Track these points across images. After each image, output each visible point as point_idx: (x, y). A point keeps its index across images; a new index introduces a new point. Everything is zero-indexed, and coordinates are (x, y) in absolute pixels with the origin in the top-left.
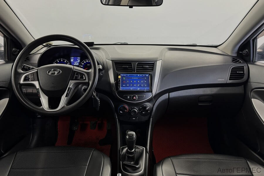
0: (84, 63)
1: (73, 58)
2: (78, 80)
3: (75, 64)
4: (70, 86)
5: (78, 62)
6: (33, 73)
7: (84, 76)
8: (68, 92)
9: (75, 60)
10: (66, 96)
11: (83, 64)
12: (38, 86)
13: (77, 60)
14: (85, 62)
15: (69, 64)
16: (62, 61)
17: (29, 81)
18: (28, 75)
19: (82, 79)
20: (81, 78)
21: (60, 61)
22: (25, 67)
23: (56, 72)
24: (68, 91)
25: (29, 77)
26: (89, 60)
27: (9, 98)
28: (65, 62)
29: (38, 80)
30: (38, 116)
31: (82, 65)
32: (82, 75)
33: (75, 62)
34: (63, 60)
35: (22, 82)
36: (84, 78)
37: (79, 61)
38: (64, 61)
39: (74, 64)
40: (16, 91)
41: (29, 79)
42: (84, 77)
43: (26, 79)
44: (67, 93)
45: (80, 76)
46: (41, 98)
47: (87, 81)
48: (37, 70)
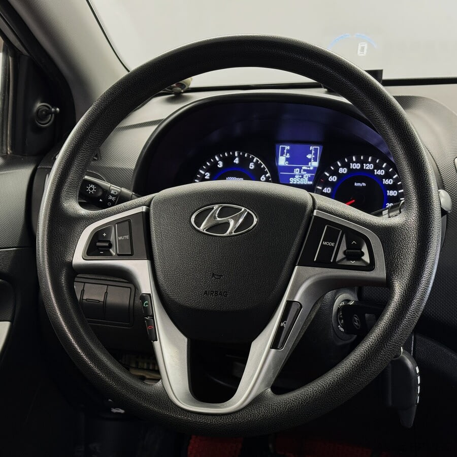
0: (340, 176)
1: (288, 147)
2: (335, 265)
3: (294, 176)
4: (294, 292)
5: (308, 171)
6: (127, 220)
7: (365, 249)
8: (285, 325)
9: (298, 159)
10: (274, 345)
11: (333, 179)
12: (146, 286)
13: (307, 161)
14: (343, 171)
15: (267, 180)
16: (236, 161)
17: (111, 255)
18: (105, 229)
19: (353, 263)
20: (348, 256)
21: (228, 161)
22: (91, 189)
23: (232, 223)
24: (284, 318)
25: (112, 239)
26: (362, 163)
27: (11, 321)
28: (252, 166)
29: (150, 257)
30: (114, 410)
31: (327, 184)
32: (355, 240)
33: (297, 171)
34: (241, 157)
35: (78, 258)
36: (366, 258)
37: (315, 164)
38: (245, 162)
39: (292, 181)
40: (54, 299)
41: (110, 246)
42: (363, 254)
43: (97, 246)
44: (280, 329)
45: (343, 247)
46: (156, 344)
47: (380, 272)
48: (144, 209)
